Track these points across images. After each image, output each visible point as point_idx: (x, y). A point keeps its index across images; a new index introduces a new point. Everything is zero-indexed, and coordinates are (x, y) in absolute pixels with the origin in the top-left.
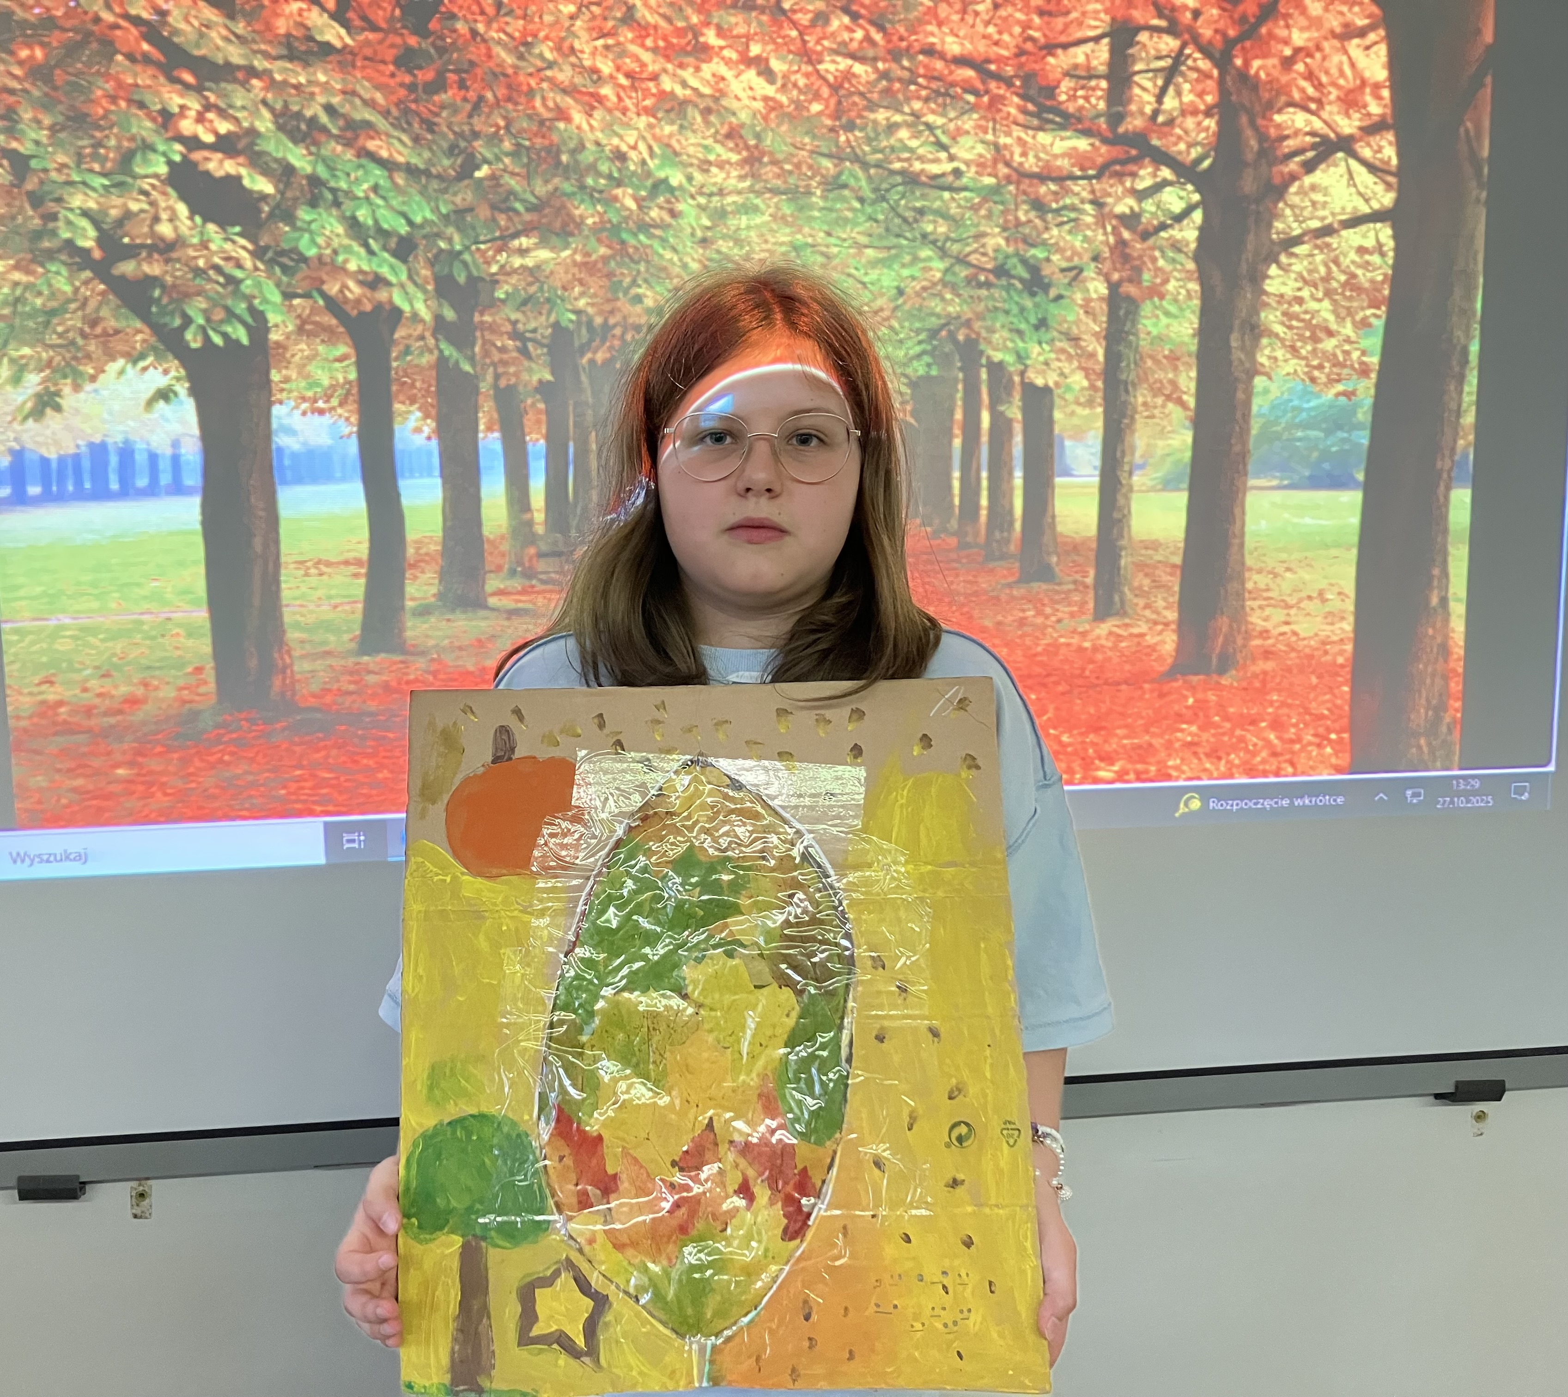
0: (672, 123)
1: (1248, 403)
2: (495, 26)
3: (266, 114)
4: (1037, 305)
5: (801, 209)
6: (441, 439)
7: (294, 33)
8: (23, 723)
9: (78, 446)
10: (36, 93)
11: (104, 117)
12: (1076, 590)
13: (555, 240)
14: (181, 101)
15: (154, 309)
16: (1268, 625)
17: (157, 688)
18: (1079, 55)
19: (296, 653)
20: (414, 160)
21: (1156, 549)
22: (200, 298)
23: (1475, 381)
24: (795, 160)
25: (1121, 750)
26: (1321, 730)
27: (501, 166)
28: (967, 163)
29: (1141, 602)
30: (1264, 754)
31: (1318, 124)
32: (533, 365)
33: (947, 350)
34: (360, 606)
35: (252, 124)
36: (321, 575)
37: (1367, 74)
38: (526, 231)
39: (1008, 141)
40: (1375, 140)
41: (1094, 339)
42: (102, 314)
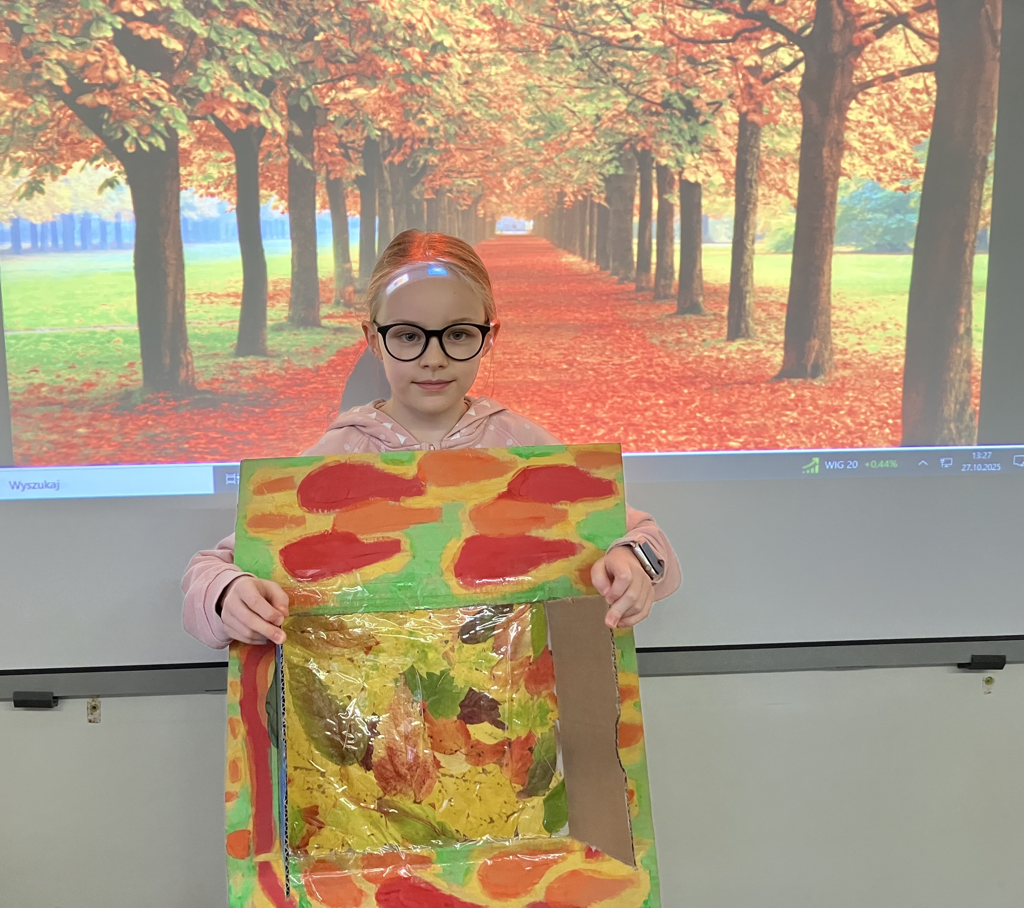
0: (446, 4)
1: (834, 195)
4: (690, 128)
5: (532, 62)
6: (291, 214)
8: (17, 398)
9: (54, 217)
12: (715, 320)
13: (368, 83)
15: (104, 127)
16: (847, 346)
17: (105, 376)
19: (194, 355)
20: (275, 29)
21: (770, 293)
22: (133, 120)
23: (992, 181)
24: (528, 30)
25: (745, 428)
26: (882, 417)
27: (332, 33)
28: (644, 32)
29: (760, 329)
30: (843, 432)
31: (885, 5)
32: (353, 165)
33: (629, 157)
34: (237, 324)
35: (168, 4)
36: (212, 303)
38: (348, 76)
39: (672, 16)
40: (923, 16)
41: (729, 151)
42: (70, 129)
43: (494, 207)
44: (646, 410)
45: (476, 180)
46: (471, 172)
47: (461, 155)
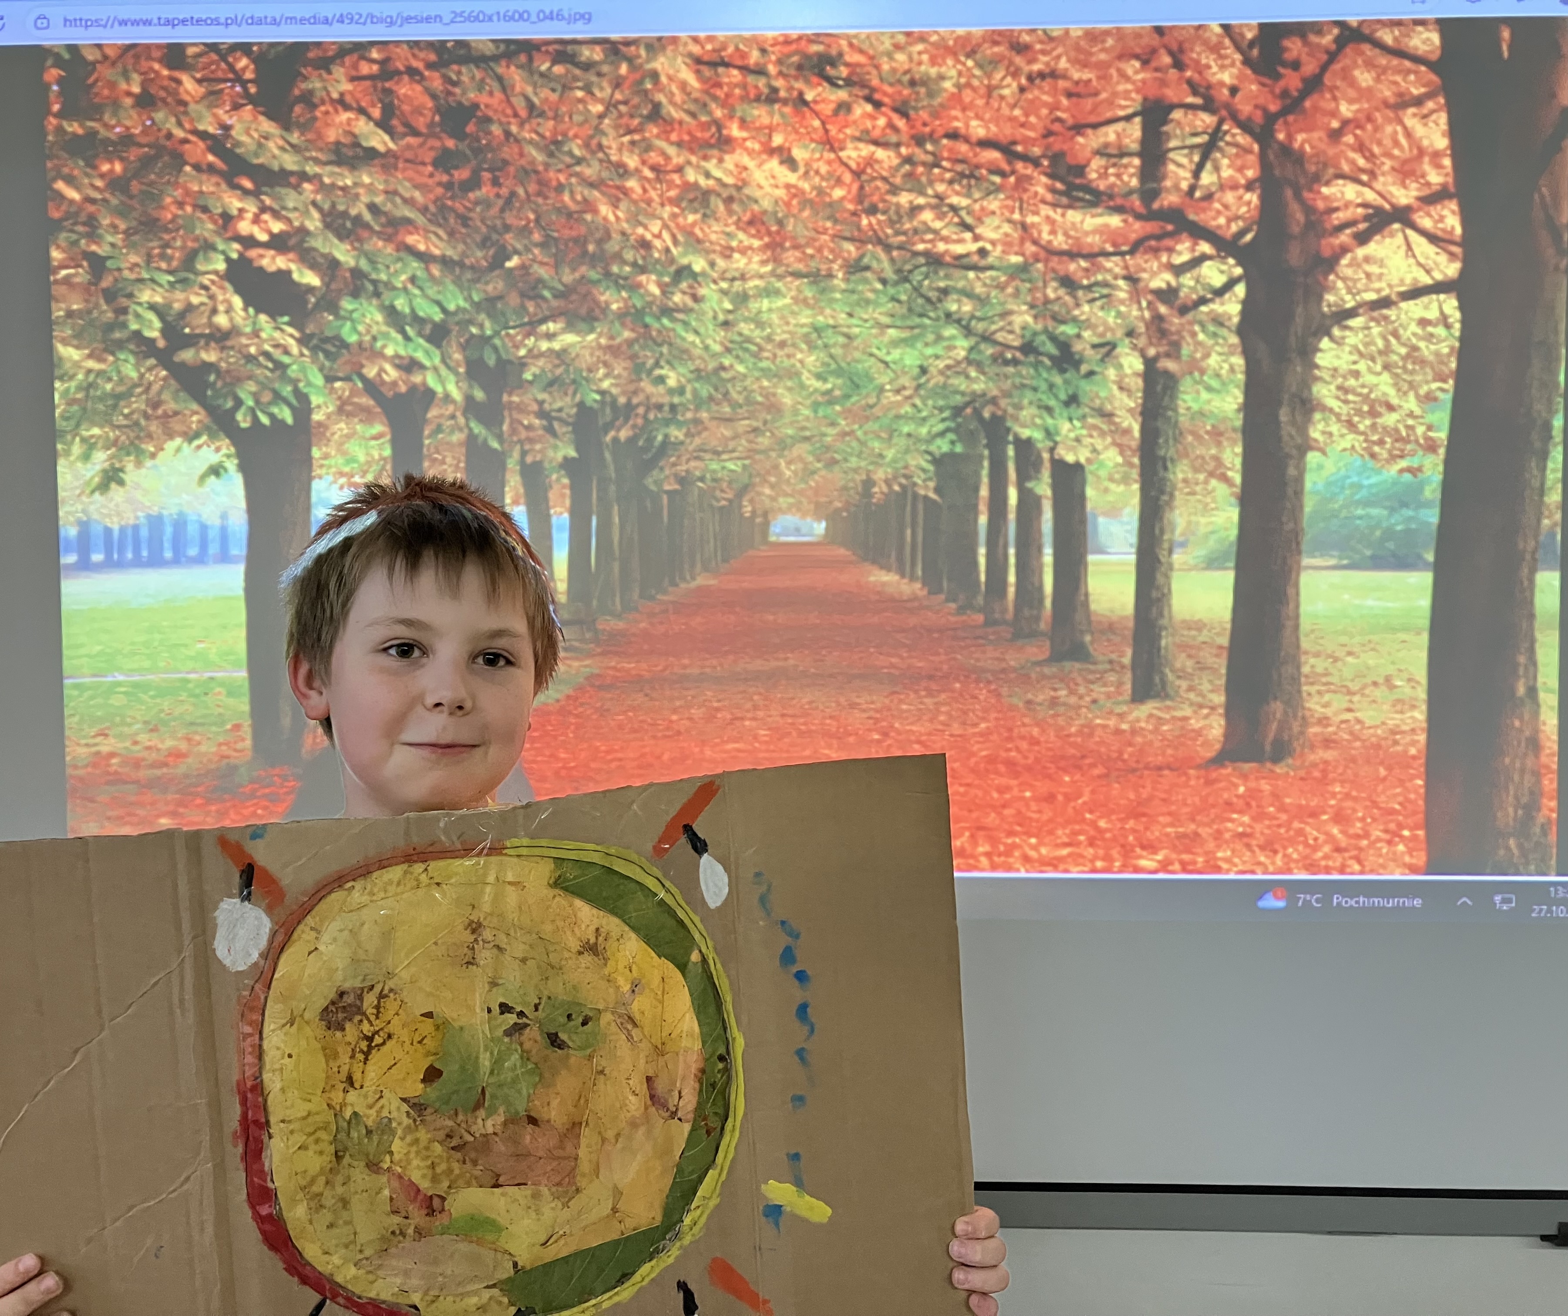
0: (695, 211)
1: (1299, 480)
2: (527, 127)
3: (316, 215)
4: (1066, 382)
5: (823, 291)
7: (343, 140)
8: (80, 772)
9: (137, 518)
10: (114, 202)
11: (172, 221)
12: (1112, 670)
13: (583, 326)
14: (239, 205)
15: (209, 393)
16: (1329, 712)
17: (199, 743)
18: (1110, 134)
20: (449, 253)
22: (252, 384)
23: (1560, 458)
24: (817, 244)
25: (1164, 839)
26: (1392, 826)
27: (531, 257)
28: (993, 243)
29: (1184, 684)
30: (1326, 850)
31: (1370, 196)
32: (559, 443)
33: (972, 427)
35: (302, 223)
37: (1425, 143)
38: (553, 317)
39: (1036, 219)
40: (1436, 210)
41: (1128, 415)
42: (163, 397)
43: (767, 502)
44: (1004, 806)
45: (739, 463)
46: (733, 451)
47: (718, 427)
